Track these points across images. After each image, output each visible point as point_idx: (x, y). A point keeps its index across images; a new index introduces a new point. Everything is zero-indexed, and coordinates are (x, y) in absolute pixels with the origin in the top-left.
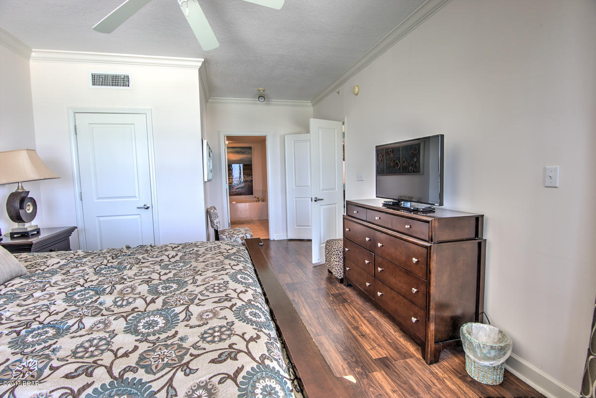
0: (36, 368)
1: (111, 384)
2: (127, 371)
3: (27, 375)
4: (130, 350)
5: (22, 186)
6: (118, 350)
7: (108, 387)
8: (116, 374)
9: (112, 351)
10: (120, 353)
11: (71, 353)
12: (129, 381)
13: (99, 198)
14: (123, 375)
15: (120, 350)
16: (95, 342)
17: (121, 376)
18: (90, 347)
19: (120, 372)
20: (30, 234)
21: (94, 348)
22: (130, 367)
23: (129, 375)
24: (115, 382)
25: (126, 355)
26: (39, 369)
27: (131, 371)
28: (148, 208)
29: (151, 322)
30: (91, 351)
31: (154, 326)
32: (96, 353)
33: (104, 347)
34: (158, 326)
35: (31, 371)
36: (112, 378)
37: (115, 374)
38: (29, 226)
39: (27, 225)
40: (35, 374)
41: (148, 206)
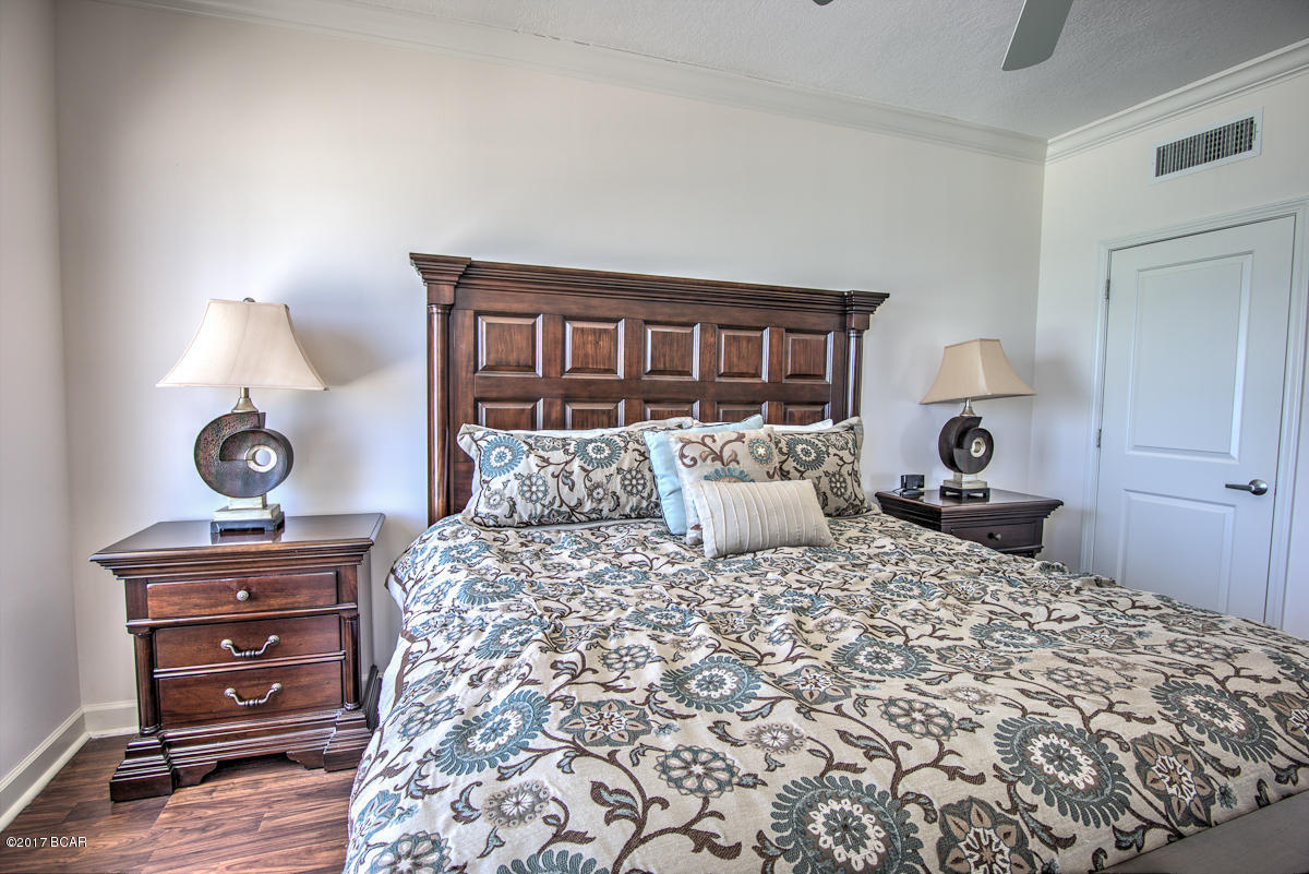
0: (823, 688)
1: (883, 795)
2: (919, 804)
3: (808, 687)
4: (966, 772)
5: (970, 407)
6: (951, 752)
7: (876, 795)
8: (901, 791)
9: (941, 744)
10: (950, 761)
11: (887, 698)
12: (907, 822)
13: (1137, 447)
14: (908, 802)
15: (953, 756)
16: (933, 711)
17: (905, 801)
18: (920, 711)
19: (908, 793)
20: (964, 495)
21: (923, 718)
22: (931, 803)
23: (915, 812)
24: (890, 799)
25: (953, 773)
26: (824, 692)
27: (925, 809)
28: (1260, 492)
29: (1066, 754)
30: (914, 720)
31: (1063, 768)
32: (918, 728)
33: (935, 730)
34: (1072, 777)
35: (816, 685)
36: (891, 788)
37: (900, 787)
38: (968, 481)
39: (966, 478)
40: (816, 695)
41: (1263, 486)
